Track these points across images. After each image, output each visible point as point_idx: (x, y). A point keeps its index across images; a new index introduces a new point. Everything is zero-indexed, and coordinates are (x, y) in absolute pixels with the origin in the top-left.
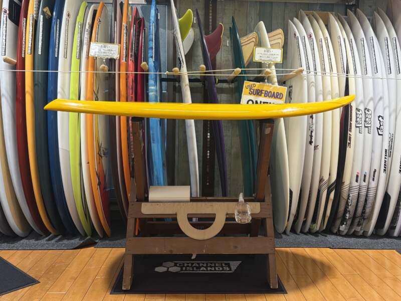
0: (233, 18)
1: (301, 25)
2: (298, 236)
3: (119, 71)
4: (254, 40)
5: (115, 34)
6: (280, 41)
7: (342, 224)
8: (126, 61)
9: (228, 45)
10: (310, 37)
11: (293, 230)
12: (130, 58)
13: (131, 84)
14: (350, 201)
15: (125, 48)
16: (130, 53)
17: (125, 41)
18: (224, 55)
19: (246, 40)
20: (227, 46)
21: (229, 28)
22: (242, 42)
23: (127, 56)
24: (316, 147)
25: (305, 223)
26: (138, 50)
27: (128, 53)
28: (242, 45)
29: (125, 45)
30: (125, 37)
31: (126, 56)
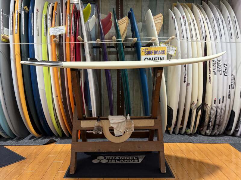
3: (66, 42)
8: (69, 36)
12: (71, 34)
13: (73, 49)
14: (211, 115)
15: (68, 28)
16: (71, 32)
17: (68, 25)
26: (76, 30)
29: (68, 27)
30: (68, 22)
31: (69, 33)
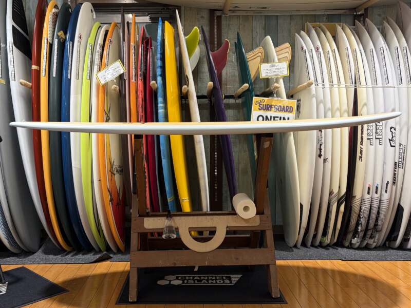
0: (238, 33)
1: (308, 38)
2: (309, 249)
3: (129, 90)
4: (260, 54)
5: (124, 55)
6: (287, 55)
7: (354, 237)
8: (135, 80)
9: (233, 60)
10: (318, 50)
11: (304, 244)
12: (139, 78)
13: (141, 103)
14: (362, 214)
15: (134, 68)
16: (139, 73)
17: (133, 61)
18: (230, 71)
19: (253, 55)
20: (232, 62)
21: (234, 44)
22: (248, 57)
23: (136, 75)
24: (325, 160)
25: (315, 236)
26: (146, 69)
27: (137, 73)
28: (248, 60)
29: (134, 65)
30: (133, 57)
